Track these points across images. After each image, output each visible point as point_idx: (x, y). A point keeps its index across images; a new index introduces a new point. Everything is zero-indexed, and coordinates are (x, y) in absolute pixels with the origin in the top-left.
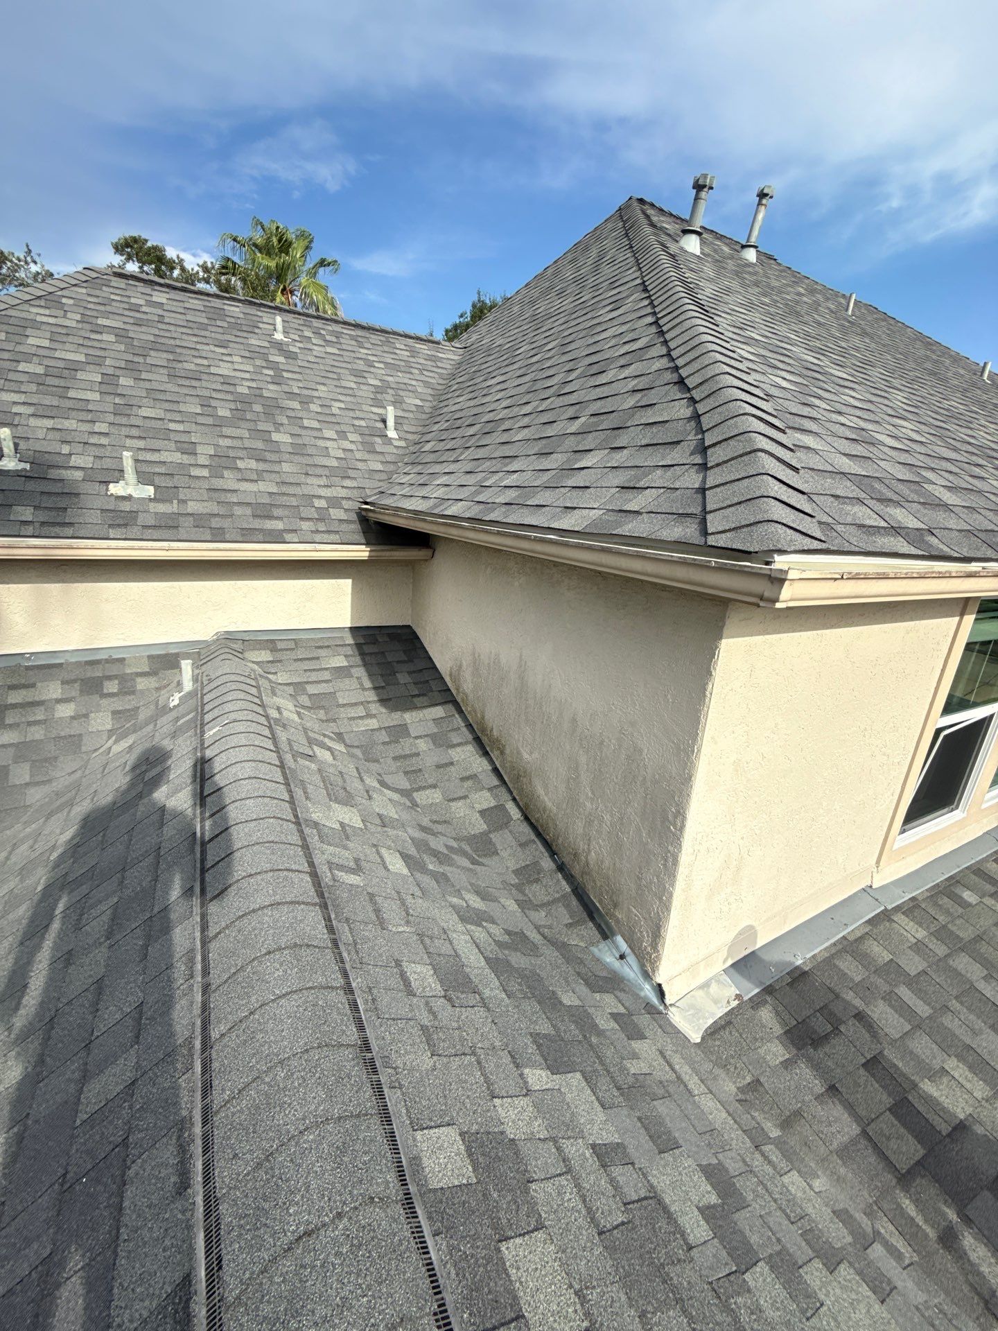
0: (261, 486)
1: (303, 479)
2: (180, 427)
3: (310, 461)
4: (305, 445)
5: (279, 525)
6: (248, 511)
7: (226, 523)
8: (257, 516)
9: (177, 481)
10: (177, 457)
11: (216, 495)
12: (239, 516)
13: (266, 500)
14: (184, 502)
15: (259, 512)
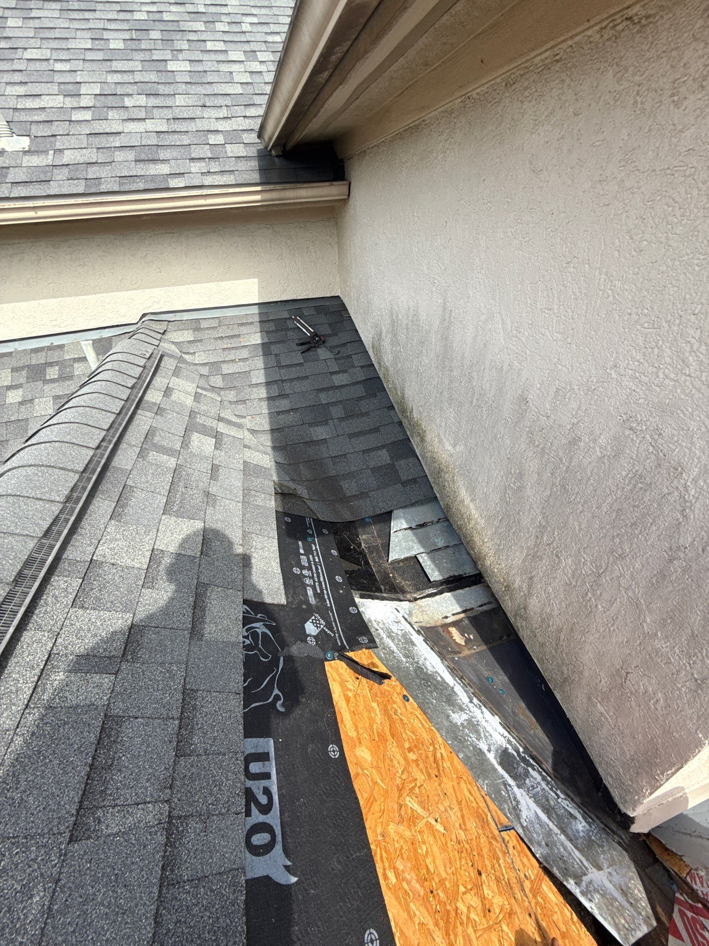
0: (150, 125)
1: (198, 112)
2: (66, 67)
3: (209, 90)
4: (205, 71)
5: (164, 169)
6: (131, 155)
7: (104, 172)
8: (139, 161)
9: (56, 129)
10: (58, 101)
11: (96, 141)
12: (120, 162)
13: (154, 141)
14: (61, 151)
15: (143, 157)
